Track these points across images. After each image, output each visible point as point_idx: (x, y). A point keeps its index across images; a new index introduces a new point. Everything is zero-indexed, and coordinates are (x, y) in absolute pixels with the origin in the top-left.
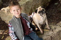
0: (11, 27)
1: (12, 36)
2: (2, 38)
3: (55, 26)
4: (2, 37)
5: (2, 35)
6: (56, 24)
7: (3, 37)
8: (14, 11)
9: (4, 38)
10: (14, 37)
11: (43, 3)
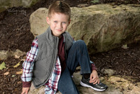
0: (37, 48)
1: (27, 71)
2: (15, 67)
3: (131, 84)
4: (15, 64)
5: (17, 59)
6: (136, 82)
7: (18, 64)
8: (56, 22)
9: (19, 66)
10: (27, 75)
11: (129, 31)
